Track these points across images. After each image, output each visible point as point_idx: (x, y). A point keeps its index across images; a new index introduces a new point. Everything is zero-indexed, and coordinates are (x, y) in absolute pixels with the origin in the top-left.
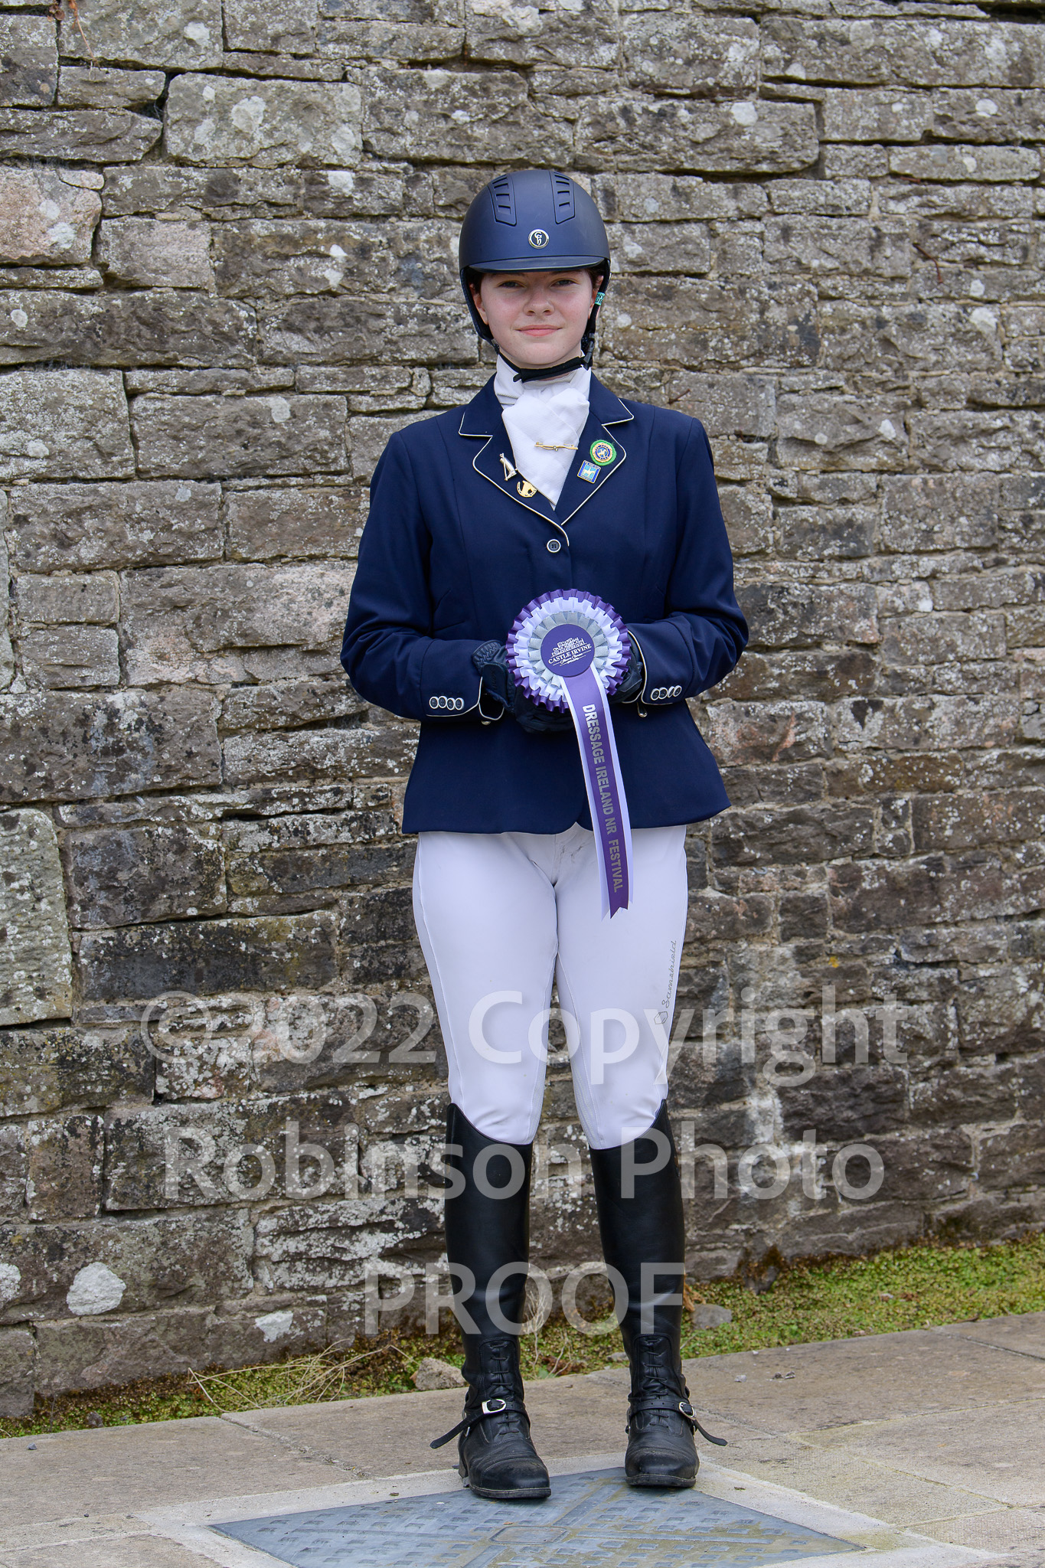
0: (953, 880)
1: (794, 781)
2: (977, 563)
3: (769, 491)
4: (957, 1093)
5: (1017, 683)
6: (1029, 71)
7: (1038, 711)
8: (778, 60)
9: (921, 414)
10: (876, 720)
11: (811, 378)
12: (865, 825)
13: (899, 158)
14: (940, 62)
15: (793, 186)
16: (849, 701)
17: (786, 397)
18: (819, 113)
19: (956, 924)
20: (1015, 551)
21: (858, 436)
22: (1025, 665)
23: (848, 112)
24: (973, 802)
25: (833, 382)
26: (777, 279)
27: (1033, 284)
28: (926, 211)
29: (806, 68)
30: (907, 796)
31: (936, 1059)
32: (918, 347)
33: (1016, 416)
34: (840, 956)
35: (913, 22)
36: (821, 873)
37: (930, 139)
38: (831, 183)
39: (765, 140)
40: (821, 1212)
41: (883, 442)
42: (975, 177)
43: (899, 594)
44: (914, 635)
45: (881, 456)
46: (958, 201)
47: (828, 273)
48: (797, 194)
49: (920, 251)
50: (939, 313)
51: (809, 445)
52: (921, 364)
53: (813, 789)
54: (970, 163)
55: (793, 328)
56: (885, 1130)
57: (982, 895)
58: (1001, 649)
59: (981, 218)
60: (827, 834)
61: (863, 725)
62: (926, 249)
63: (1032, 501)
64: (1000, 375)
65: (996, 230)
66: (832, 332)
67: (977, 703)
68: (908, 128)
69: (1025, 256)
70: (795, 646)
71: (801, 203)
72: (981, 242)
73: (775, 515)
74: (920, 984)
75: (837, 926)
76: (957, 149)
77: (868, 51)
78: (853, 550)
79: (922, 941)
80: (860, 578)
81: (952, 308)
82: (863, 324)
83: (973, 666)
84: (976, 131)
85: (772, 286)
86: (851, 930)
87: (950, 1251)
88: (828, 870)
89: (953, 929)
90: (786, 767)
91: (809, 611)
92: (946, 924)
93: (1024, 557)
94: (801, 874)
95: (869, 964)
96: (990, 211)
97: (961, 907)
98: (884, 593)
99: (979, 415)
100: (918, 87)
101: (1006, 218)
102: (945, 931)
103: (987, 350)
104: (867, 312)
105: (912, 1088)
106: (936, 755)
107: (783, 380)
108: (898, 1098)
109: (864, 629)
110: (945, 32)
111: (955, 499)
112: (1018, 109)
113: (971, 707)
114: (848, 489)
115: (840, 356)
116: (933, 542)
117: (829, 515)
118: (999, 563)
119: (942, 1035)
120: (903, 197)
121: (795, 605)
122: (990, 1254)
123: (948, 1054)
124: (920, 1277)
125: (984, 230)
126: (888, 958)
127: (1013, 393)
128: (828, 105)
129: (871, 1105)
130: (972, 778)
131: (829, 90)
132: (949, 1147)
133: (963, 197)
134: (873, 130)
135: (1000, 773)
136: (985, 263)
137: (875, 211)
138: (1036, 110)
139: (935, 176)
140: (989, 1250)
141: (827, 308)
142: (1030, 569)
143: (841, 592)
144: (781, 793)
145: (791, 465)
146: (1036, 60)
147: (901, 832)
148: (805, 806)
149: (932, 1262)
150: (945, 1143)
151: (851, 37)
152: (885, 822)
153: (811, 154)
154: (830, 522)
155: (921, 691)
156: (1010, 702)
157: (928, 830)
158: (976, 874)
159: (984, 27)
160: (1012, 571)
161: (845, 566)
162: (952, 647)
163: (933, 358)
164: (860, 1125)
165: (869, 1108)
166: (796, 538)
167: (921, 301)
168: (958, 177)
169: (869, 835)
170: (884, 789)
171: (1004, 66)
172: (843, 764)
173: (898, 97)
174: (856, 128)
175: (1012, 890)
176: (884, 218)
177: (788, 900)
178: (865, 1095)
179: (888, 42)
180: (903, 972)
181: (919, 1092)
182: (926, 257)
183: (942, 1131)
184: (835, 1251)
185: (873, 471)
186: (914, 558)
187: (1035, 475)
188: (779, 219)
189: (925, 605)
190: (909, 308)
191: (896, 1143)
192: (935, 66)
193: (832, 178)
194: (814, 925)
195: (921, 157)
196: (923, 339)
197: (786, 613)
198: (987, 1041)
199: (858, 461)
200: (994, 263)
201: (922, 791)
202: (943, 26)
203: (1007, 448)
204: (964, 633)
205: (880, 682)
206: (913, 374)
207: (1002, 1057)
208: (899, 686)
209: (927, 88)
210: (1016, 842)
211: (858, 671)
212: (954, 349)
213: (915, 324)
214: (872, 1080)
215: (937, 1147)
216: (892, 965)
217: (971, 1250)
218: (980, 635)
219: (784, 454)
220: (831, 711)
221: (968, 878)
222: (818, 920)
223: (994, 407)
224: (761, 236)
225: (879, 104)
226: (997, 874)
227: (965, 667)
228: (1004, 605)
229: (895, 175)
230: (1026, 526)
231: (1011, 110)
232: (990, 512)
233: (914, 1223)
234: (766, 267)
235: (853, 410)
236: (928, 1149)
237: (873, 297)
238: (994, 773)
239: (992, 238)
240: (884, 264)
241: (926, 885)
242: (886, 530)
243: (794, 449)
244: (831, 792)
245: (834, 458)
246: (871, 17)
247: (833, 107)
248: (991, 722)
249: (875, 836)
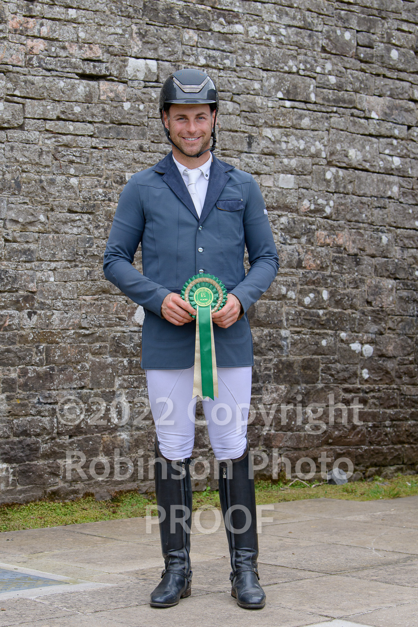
0: (57, 375)
1: (8, 338)
2: (69, 266)
3: (3, 237)
4: (56, 448)
5: (80, 308)
6: (91, 97)
7: (86, 318)
8: (11, 88)
9: (53, 213)
10: (35, 318)
11: (18, 199)
12: (30, 354)
13: (49, 125)
14: (63, 92)
15: (15, 132)
16: (26, 311)
17: (10, 205)
18: (23, 107)
19: (58, 390)
20: (81, 262)
21: (33, 220)
22: (83, 302)
23: (33, 108)
24: (65, 348)
25: (25, 201)
26: (8, 164)
27: (90, 170)
28: (57, 144)
29: (20, 92)
30: (44, 345)
31: (50, 436)
32: (53, 190)
33: (83, 215)
34: (21, 399)
35: (55, 78)
36: (15, 370)
37: (59, 119)
38: (27, 132)
39: (6, 116)
40: (11, 488)
41: (40, 222)
42: (73, 133)
43: (44, 275)
44: (48, 289)
45: (39, 227)
46: (67, 141)
47: (25, 163)
48: (16, 135)
49: (54, 157)
50: (60, 179)
51: (17, 222)
52: (53, 196)
53: (14, 341)
54: (71, 128)
55: (13, 181)
56: (32, 460)
57: (66, 380)
58: (76, 296)
59: (74, 147)
60: (18, 357)
61: (31, 319)
62: (56, 157)
63: (87, 245)
64: (78, 201)
65: (79, 151)
66: (26, 183)
67: (67, 314)
68: (52, 114)
69: (88, 161)
70: (10, 291)
71: (17, 138)
72: (74, 155)
73: (5, 245)
74: (46, 410)
75: (19, 389)
76: (67, 123)
77: (40, 87)
78: (30, 259)
79: (47, 395)
80: (31, 269)
81: (64, 177)
82: (35, 181)
83: (66, 301)
84: (74, 117)
85: (7, 167)
86: (24, 390)
87: (52, 503)
88: (17, 369)
89: (57, 392)
90: (5, 333)
91: (15, 279)
92: (54, 390)
93: (84, 264)
94: (9, 370)
95: (30, 402)
96: (77, 145)
97: (60, 384)
98: (39, 274)
99: (71, 214)
100: (56, 101)
101: (82, 148)
102: (54, 392)
103: (75, 192)
104: (37, 177)
105: (42, 446)
106: (53, 331)
107: (9, 199)
108: (37, 449)
109: (32, 286)
110: (65, 82)
111: (63, 243)
112: (87, 110)
113: (65, 315)
114: (29, 238)
115: (28, 192)
116: (55, 257)
117: (22, 247)
118: (76, 266)
119: (52, 428)
120: (49, 138)
121: (10, 277)
122: (65, 505)
123: (54, 435)
124: (43, 511)
125: (75, 151)
126: (36, 401)
127: (82, 208)
128: (27, 105)
129: (28, 451)
130: (65, 340)
131: (27, 100)
132: (53, 467)
133: (69, 139)
134: (41, 115)
135: (74, 338)
136: (75, 163)
137: (40, 143)
138: (93, 111)
139: (60, 132)
140: (65, 503)
141: (24, 175)
142: (86, 268)
143: (25, 273)
144: (3, 342)
145: (11, 228)
146: (94, 94)
147: (41, 357)
148: (11, 347)
149: (46, 507)
150: (52, 466)
151: (35, 82)
152: (36, 353)
153: (21, 122)
154: (22, 249)
155: (49, 309)
156: (78, 314)
157: (50, 357)
158: (65, 373)
159: (77, 82)
160: (80, 269)
161: (27, 264)
162: (60, 294)
163: (57, 194)
164: (25, 458)
165: (28, 452)
166: (12, 254)
167: (54, 174)
168: (68, 132)
169: (31, 358)
170: (36, 342)
171: (83, 95)
172: (24, 333)
173: (49, 104)
174: (35, 114)
175: (76, 379)
176: (43, 145)
177: (5, 379)
178: (27, 448)
179: (47, 85)
180: (40, 406)
181: (44, 447)
182: (56, 159)
183: (51, 462)
184: (15, 502)
185: (37, 232)
186: (49, 263)
187: (88, 236)
188: (10, 143)
189: (52, 279)
190: (50, 176)
191: (36, 465)
192: (61, 94)
193: (27, 130)
194: (12, 388)
195: (56, 125)
196: (54, 187)
197: (7, 279)
198: (66, 431)
199: (32, 228)
200: (78, 163)
201: (49, 343)
202: (64, 80)
203: (80, 227)
204: (64, 290)
205: (36, 305)
206: (51, 199)
207: (71, 437)
208: (42, 307)
209: (58, 101)
210: (78, 362)
211: (30, 301)
212: (64, 192)
213: (52, 182)
214: (29, 443)
215: (49, 467)
216: (37, 403)
217: (59, 503)
218: (69, 290)
219: (8, 225)
220: (21, 314)
221: (62, 374)
222: (14, 386)
223: (76, 212)
224: (4, 149)
225: (43, 106)
226: (72, 373)
227: (64, 301)
228: (77, 280)
229: (47, 130)
230: (85, 254)
231: (85, 111)
232: (74, 248)
233: (41, 493)
234: (5, 160)
235: (31, 211)
236: (46, 467)
237: (39, 172)
238: (72, 338)
239: (78, 154)
240: (43, 161)
241: (49, 376)
242: (40, 253)
243: (12, 223)
244: (20, 342)
245: (24, 227)
246: (41, 76)
247: (28, 106)
248: (72, 320)
249: (33, 358)
